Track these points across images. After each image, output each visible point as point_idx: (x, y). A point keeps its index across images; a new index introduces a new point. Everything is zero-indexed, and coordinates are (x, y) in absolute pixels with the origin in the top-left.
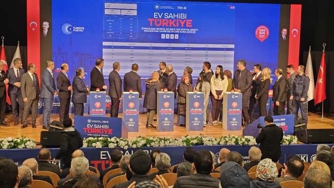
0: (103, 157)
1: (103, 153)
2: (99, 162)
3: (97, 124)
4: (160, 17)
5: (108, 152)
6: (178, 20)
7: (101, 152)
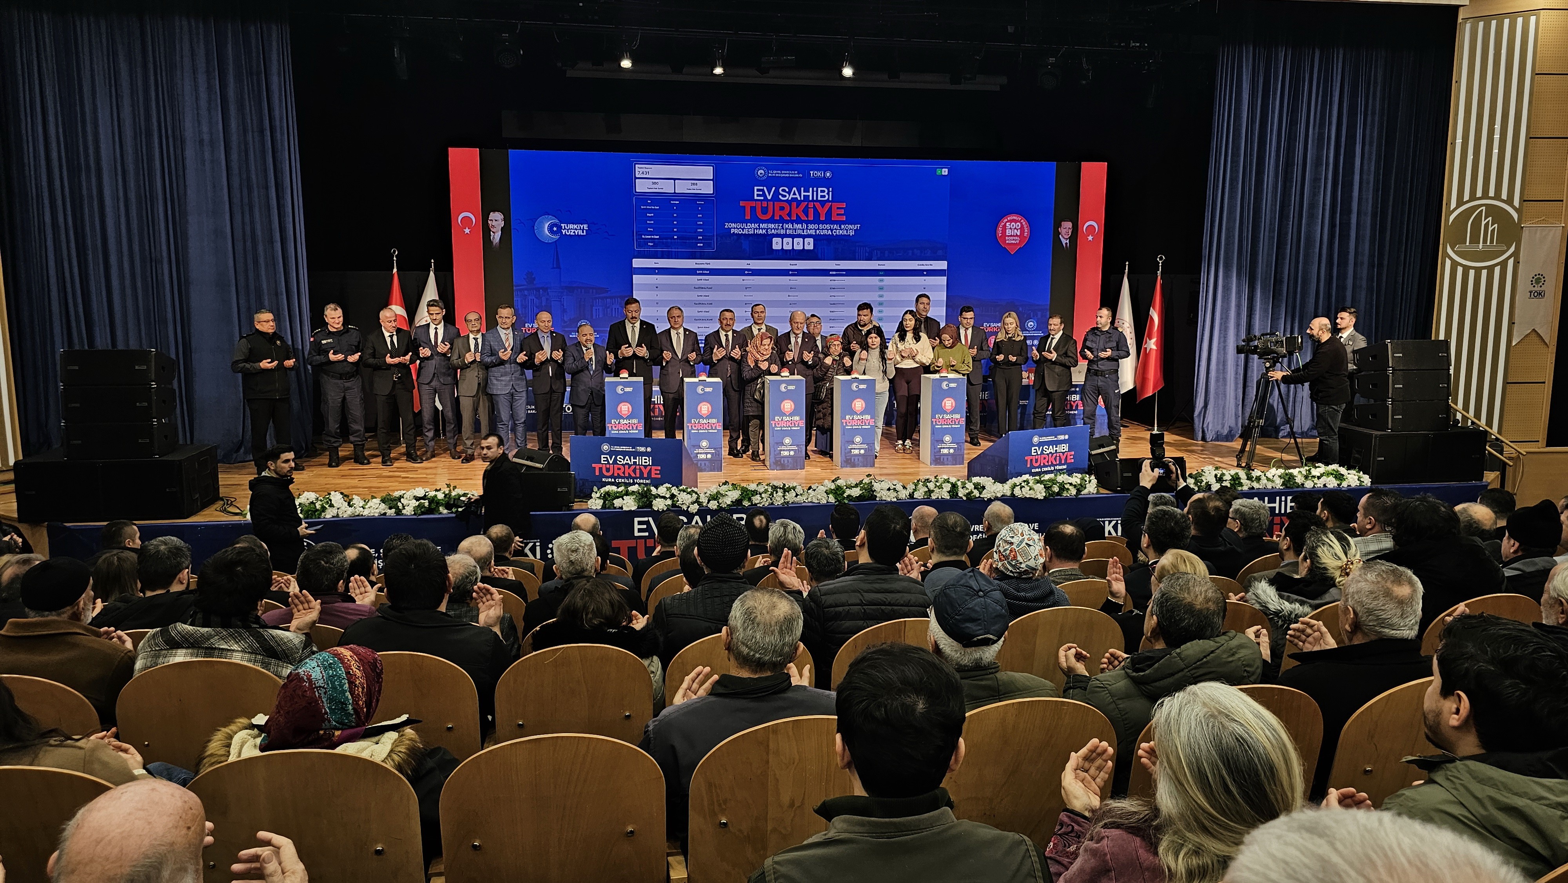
0: (640, 530)
1: (640, 523)
2: (632, 543)
3: (624, 454)
4: (769, 198)
5: (651, 519)
6: (811, 205)
7: (636, 520)
